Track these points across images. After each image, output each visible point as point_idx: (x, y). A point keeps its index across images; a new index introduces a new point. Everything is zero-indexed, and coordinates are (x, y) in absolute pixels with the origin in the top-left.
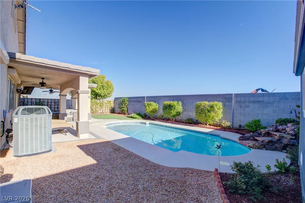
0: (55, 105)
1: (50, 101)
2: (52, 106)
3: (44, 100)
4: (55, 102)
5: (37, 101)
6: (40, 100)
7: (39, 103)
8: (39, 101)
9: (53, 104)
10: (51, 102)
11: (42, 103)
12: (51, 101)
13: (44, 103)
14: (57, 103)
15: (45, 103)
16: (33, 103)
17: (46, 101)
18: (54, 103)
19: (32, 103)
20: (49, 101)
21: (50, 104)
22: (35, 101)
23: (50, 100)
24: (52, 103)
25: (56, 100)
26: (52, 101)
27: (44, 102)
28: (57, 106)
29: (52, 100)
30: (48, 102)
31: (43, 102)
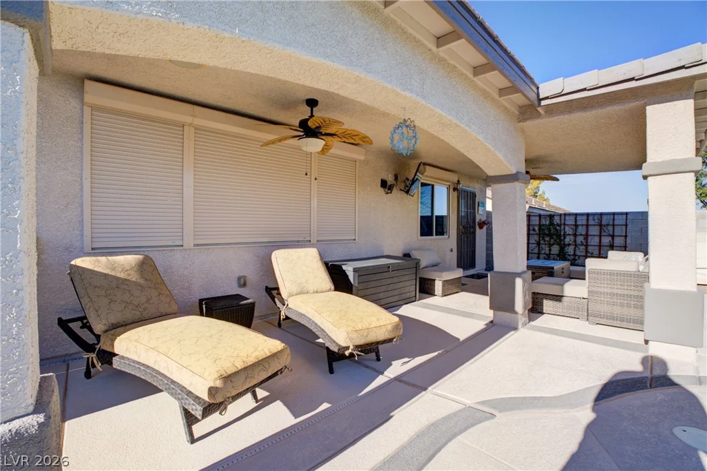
0: (600, 236)
1: (581, 221)
2: (590, 238)
3: (563, 218)
4: (601, 225)
5: (543, 222)
6: (550, 219)
7: (550, 230)
8: (548, 223)
9: (594, 231)
10: (587, 226)
11: (558, 228)
12: (588, 220)
13: (563, 226)
14: (611, 228)
15: (567, 228)
16: (534, 230)
17: (570, 221)
18: (598, 228)
19: (531, 228)
20: (579, 223)
21: (584, 233)
22: (537, 223)
23: (585, 217)
24: (591, 228)
25: (605, 218)
26: (591, 222)
27: (565, 224)
28: (610, 238)
29: (591, 218)
30: (576, 226)
31: (560, 226)
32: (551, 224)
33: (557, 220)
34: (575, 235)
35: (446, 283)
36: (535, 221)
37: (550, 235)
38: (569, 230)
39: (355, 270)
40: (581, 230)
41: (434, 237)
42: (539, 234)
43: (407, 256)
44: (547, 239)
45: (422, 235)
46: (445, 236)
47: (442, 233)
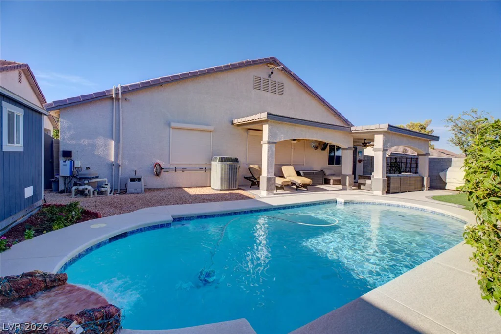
4: (417, 163)
5: (392, 161)
7: (395, 164)
8: (394, 161)
10: (411, 163)
15: (402, 164)
17: (404, 160)
20: (408, 162)
21: (410, 166)
31: (399, 163)
32: (396, 162)
33: (398, 160)
34: (406, 167)
35: (334, 180)
36: (389, 160)
37: (395, 167)
38: (403, 165)
39: (303, 173)
40: (409, 165)
41: (335, 165)
42: (390, 166)
43: (322, 171)
44: (394, 169)
45: (329, 164)
46: (340, 165)
47: (339, 164)
